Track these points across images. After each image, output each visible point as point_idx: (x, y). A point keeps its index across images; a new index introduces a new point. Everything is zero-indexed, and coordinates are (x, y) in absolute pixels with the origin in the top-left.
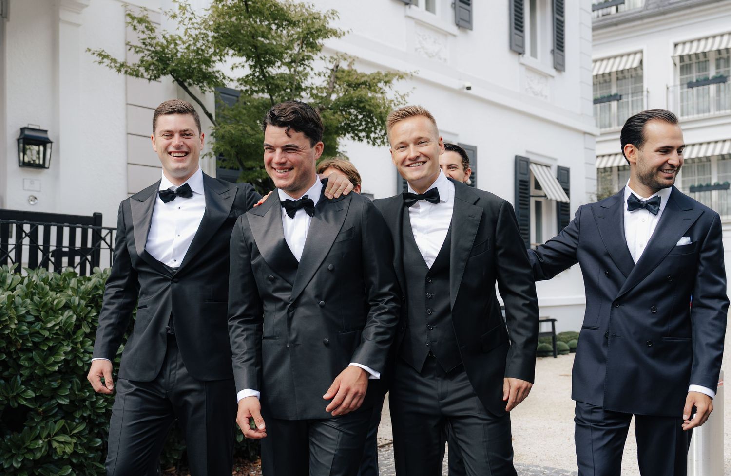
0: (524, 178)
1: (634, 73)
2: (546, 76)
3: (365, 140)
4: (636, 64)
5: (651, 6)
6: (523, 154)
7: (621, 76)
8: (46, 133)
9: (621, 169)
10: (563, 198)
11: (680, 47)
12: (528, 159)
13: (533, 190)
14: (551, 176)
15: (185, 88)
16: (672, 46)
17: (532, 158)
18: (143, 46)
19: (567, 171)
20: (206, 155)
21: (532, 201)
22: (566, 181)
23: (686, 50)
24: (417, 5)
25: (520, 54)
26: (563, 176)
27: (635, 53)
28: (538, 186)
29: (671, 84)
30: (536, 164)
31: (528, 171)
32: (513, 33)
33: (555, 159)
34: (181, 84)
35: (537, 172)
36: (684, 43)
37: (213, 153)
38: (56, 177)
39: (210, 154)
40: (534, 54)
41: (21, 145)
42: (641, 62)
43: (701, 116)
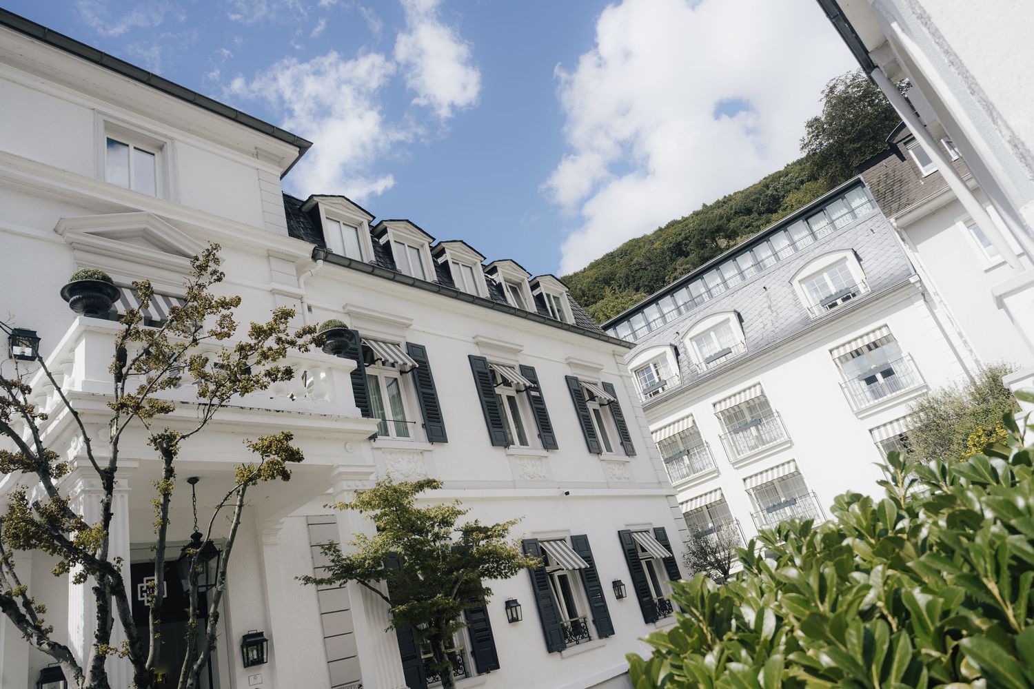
0: (632, 547)
1: (692, 431)
2: (624, 463)
3: (499, 577)
4: (690, 425)
5: (686, 382)
6: (623, 528)
7: (683, 436)
8: (263, 635)
9: (709, 506)
10: (667, 555)
11: (718, 406)
12: (629, 530)
13: (641, 555)
14: (651, 538)
15: (366, 585)
16: (712, 406)
17: (632, 529)
18: (333, 564)
19: (663, 529)
20: (388, 628)
21: (643, 563)
22: (664, 538)
23: (723, 406)
24: (513, 444)
25: (598, 454)
26: (661, 536)
27: (688, 417)
28: (644, 550)
29: (721, 433)
30: (636, 532)
31: (633, 541)
32: (589, 441)
33: (651, 524)
34: (363, 583)
35: (638, 538)
36: (720, 402)
37: (393, 626)
38: (273, 668)
39: (391, 627)
40: (609, 449)
41: (245, 650)
42: (694, 421)
43: (753, 452)
